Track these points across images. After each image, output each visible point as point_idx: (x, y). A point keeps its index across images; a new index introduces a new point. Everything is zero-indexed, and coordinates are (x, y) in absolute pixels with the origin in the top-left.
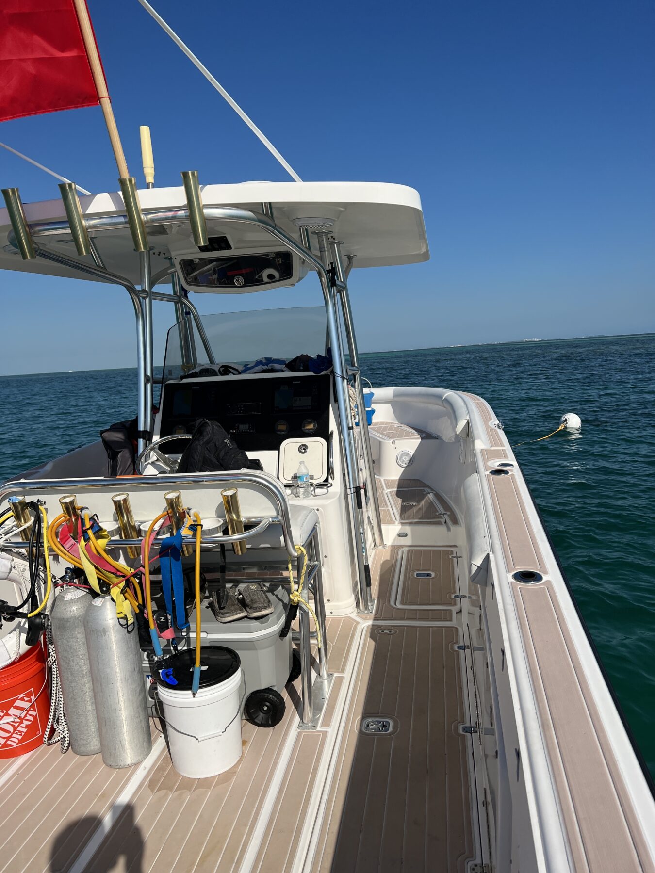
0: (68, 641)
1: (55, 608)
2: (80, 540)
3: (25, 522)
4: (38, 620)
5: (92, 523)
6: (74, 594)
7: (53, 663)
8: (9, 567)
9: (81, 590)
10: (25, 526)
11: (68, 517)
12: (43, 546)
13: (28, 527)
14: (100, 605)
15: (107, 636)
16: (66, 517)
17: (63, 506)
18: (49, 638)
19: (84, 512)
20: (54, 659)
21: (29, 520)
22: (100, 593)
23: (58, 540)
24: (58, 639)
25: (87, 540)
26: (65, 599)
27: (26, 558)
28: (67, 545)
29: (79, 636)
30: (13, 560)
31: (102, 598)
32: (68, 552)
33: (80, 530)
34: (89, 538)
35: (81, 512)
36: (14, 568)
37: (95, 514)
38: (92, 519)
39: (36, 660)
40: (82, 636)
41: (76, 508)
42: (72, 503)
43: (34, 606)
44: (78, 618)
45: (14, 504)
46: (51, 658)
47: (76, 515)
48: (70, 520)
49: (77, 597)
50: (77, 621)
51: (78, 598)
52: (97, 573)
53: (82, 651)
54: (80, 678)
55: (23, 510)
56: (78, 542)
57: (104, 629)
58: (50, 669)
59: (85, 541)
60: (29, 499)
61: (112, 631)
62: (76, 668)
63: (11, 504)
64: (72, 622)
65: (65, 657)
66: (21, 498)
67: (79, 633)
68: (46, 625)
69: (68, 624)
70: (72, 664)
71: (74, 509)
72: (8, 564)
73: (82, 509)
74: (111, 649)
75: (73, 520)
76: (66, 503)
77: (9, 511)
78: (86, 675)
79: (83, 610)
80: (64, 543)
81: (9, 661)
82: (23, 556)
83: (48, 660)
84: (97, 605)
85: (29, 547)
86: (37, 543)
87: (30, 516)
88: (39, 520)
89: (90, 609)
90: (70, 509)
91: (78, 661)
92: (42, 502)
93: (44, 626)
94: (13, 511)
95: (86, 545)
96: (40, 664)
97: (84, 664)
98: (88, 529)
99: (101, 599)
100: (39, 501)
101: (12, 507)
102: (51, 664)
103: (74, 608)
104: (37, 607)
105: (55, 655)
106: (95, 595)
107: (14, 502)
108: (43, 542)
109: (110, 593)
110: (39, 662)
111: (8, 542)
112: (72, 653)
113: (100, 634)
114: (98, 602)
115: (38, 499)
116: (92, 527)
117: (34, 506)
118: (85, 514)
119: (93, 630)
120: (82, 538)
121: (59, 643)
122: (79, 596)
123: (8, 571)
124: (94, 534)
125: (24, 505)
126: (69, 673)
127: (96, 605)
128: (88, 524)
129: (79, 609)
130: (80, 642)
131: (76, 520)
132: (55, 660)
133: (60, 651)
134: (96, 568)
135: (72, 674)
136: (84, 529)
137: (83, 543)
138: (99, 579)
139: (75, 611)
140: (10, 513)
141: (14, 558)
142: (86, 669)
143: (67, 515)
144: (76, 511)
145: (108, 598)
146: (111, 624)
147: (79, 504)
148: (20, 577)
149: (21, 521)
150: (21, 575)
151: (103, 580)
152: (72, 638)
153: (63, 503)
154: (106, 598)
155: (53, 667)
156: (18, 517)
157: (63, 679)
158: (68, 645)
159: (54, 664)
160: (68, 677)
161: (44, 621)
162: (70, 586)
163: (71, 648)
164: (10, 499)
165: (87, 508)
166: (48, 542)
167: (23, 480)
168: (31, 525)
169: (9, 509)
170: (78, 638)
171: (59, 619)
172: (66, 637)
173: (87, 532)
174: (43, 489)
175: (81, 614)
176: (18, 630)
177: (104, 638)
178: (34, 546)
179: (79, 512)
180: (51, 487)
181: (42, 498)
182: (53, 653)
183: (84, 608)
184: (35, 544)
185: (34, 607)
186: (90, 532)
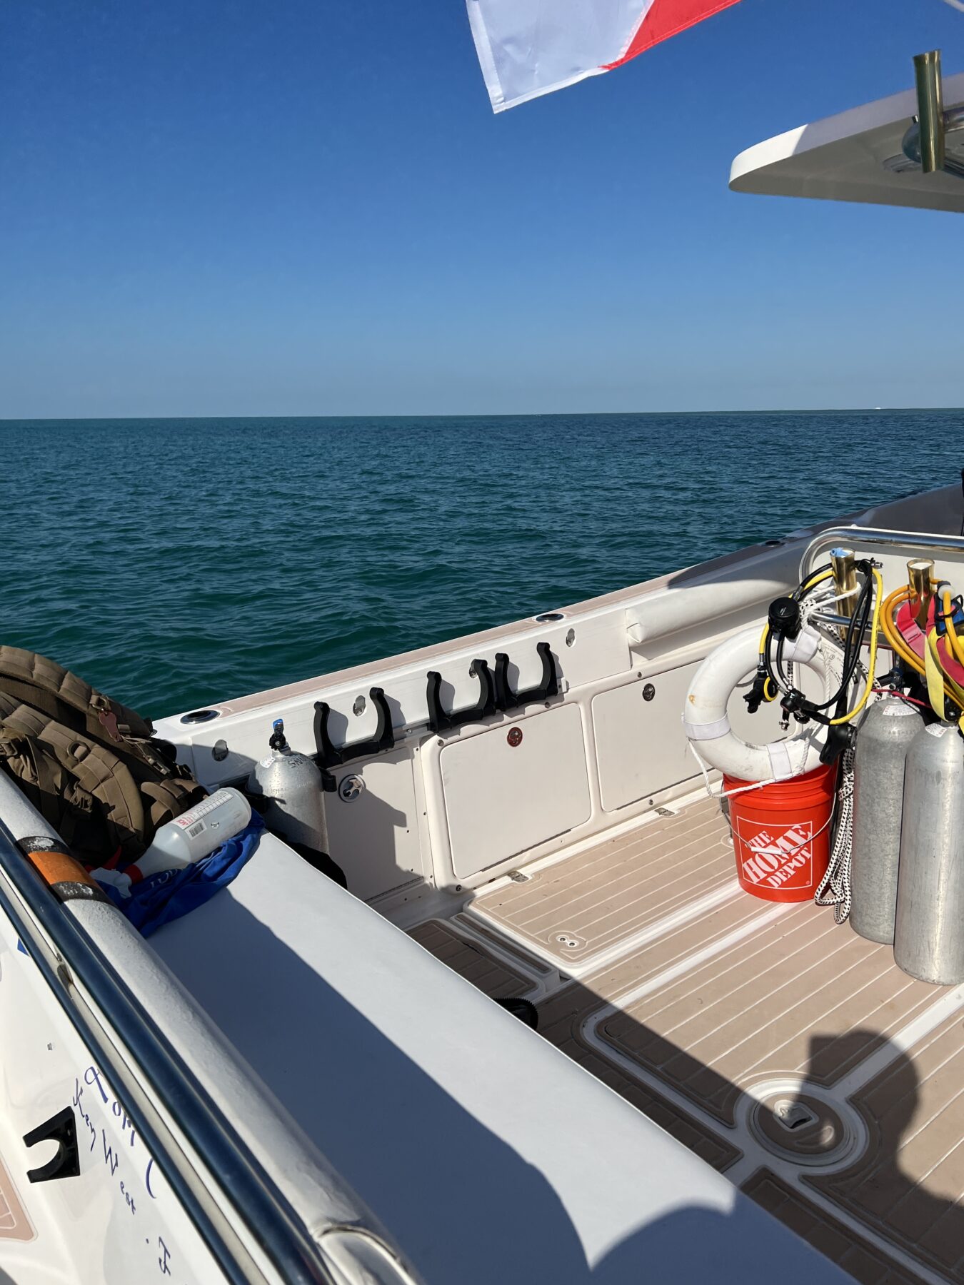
0: (876, 773)
1: (866, 722)
2: (930, 630)
3: (848, 588)
4: (843, 733)
5: (954, 607)
6: (899, 710)
7: (847, 797)
8: (815, 647)
9: (909, 705)
10: (847, 594)
11: (915, 593)
12: (871, 629)
13: (850, 597)
14: (940, 736)
15: (941, 785)
16: (912, 592)
17: (912, 574)
18: (847, 761)
19: (943, 588)
20: (850, 792)
21: (854, 586)
22: (944, 718)
23: (895, 623)
24: (862, 766)
25: (942, 632)
26: (884, 713)
27: (838, 641)
28: (909, 634)
29: (894, 771)
30: (820, 639)
31: (943, 726)
32: (908, 644)
33: (931, 614)
34: (946, 631)
35: (938, 588)
36: (820, 651)
37: (960, 596)
38: (954, 601)
39: (822, 787)
40: (899, 773)
41: (931, 580)
42: (926, 571)
43: (841, 711)
44: (899, 745)
45: (838, 560)
46: (844, 790)
47: (928, 590)
48: (917, 598)
49: (902, 714)
50: (896, 750)
51: (903, 717)
52: (945, 687)
53: (894, 795)
54: (883, 831)
55: (849, 570)
56: (927, 634)
57: (939, 774)
58: (839, 805)
59: (939, 633)
60: (859, 556)
61: (950, 780)
62: (882, 815)
63: (834, 558)
64: (888, 748)
65: (868, 795)
66: (848, 552)
67: (895, 767)
68: (852, 742)
69: (883, 750)
70: (876, 807)
71: (927, 581)
72: (814, 643)
73: (940, 584)
74: (943, 805)
75: (922, 598)
76: (917, 571)
77: (828, 568)
78: (894, 830)
79: (908, 736)
80: (903, 630)
81: (789, 776)
82: (835, 637)
83: (841, 791)
84: (935, 735)
85: (850, 625)
86: (862, 622)
87: (857, 581)
88: (868, 591)
89: (920, 737)
90: (921, 580)
91: (886, 806)
92: (878, 563)
93: (850, 742)
94: (834, 569)
95: (939, 639)
96: (825, 794)
97: (894, 813)
98: (948, 616)
99: (942, 728)
100: (872, 560)
101: (834, 564)
102: (843, 797)
103: (895, 729)
104: (844, 714)
105: (851, 787)
106: (929, 716)
107: (838, 556)
108: (871, 623)
109: (957, 722)
110: (825, 791)
111: (821, 612)
112: (879, 792)
113: (930, 779)
114: (935, 730)
115: (872, 559)
116: (953, 615)
117: (866, 567)
118: (946, 593)
119: (920, 770)
120: (935, 629)
121: (863, 773)
122: (905, 714)
123: (812, 653)
124: (955, 625)
125: (852, 564)
126: (869, 819)
127: (932, 733)
128: (948, 609)
129: (903, 732)
130: (894, 782)
131: (927, 599)
132: (850, 795)
133: (862, 783)
134: (946, 680)
135: (873, 822)
136: (940, 614)
137: (934, 635)
138: (946, 697)
139: (897, 735)
140: (829, 572)
141: (822, 638)
142: (895, 821)
143: (914, 589)
144: (929, 585)
145: (953, 729)
146: (950, 769)
147: (936, 575)
148: (825, 665)
149: (842, 586)
150: (827, 662)
151: (951, 700)
152: (884, 772)
153: (912, 569)
154: (950, 727)
155: (845, 802)
156: (839, 579)
157: (857, 824)
158: (876, 780)
159: (847, 799)
160: (867, 825)
161: (850, 735)
162: (894, 696)
163: (878, 786)
164: (833, 552)
165: (949, 584)
166: (879, 623)
167: (853, 527)
168: (855, 595)
169: (830, 565)
170: (892, 774)
171: (870, 739)
172: (875, 767)
173: (944, 620)
174: (879, 544)
175: (904, 740)
176: (807, 739)
177: (936, 786)
178: (857, 626)
179: (935, 587)
180: (897, 542)
181: (878, 557)
182: (848, 783)
183: (911, 733)
184: (859, 624)
185: (840, 713)
186: (949, 623)
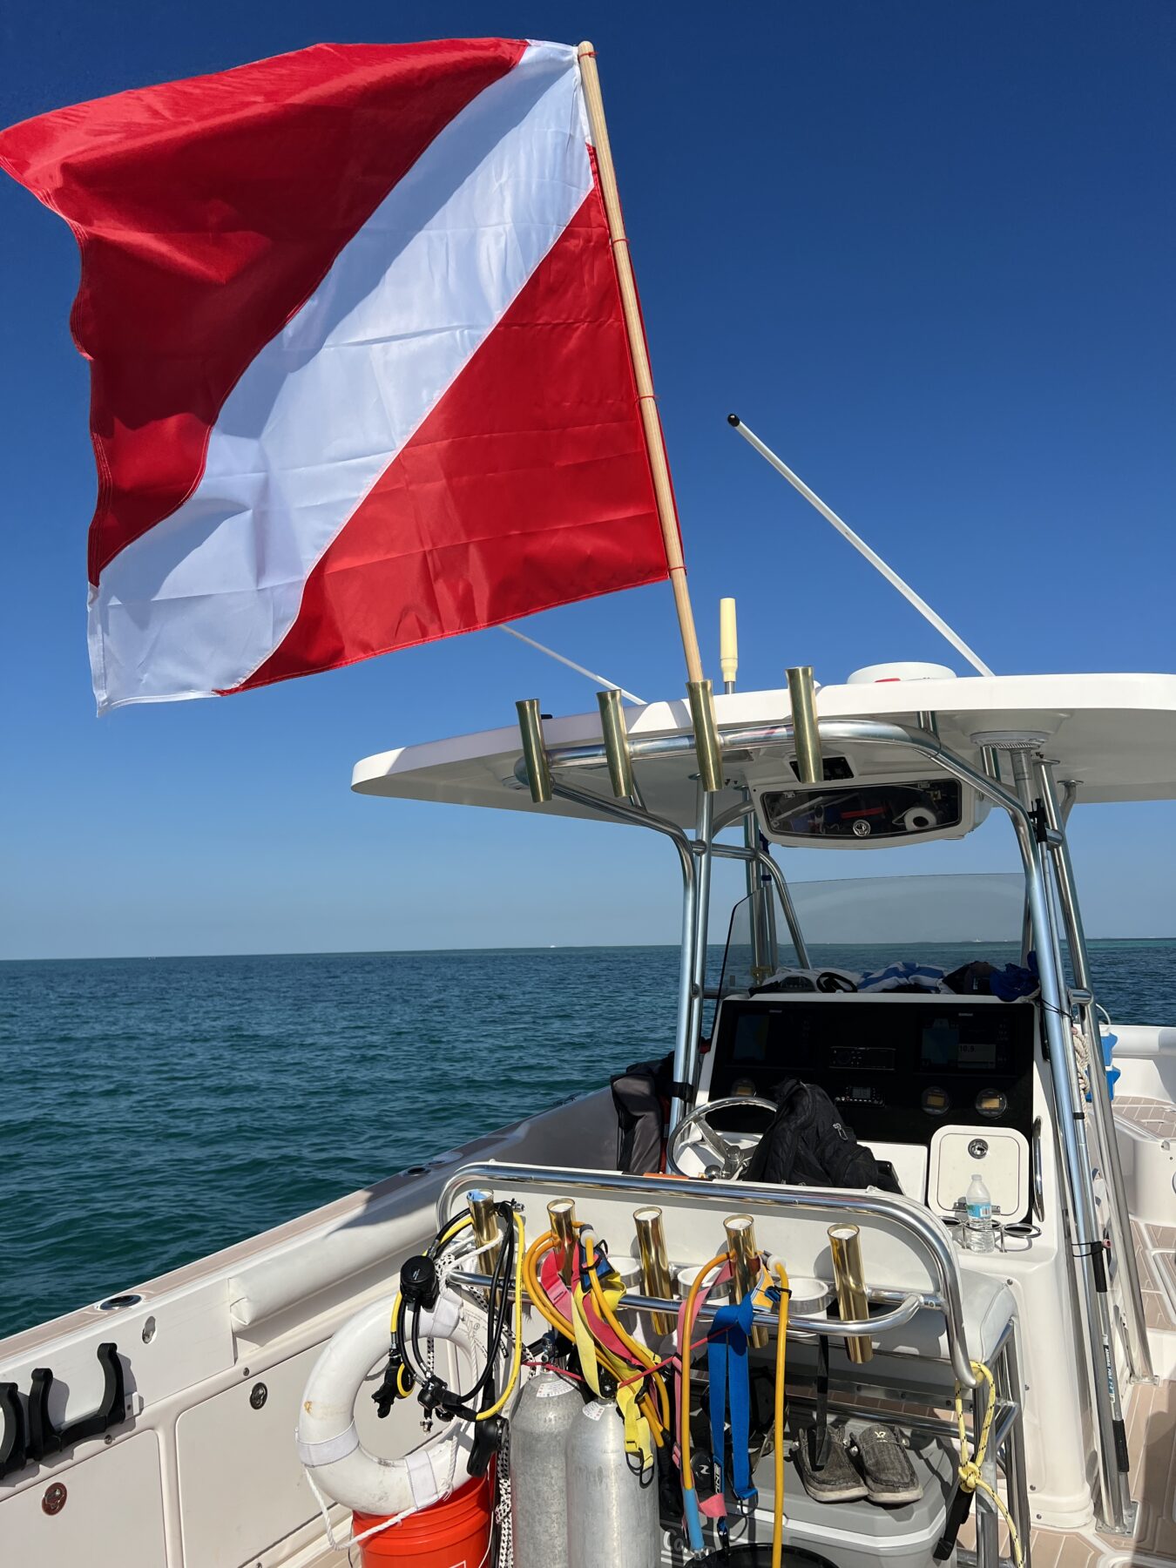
0: (534, 1480)
1: (519, 1409)
2: (576, 1286)
3: (489, 1238)
4: (492, 1429)
5: (597, 1257)
6: (554, 1387)
7: (504, 1517)
8: (456, 1318)
9: (565, 1380)
10: (488, 1245)
11: (559, 1240)
12: (514, 1288)
13: (492, 1248)
14: (598, 1419)
15: (604, 1486)
16: (555, 1239)
17: (554, 1218)
18: (502, 1465)
19: (586, 1233)
20: (507, 1510)
21: (495, 1235)
22: (599, 1394)
23: (539, 1279)
24: (519, 1472)
25: (587, 1288)
26: (538, 1395)
27: (482, 1305)
28: (553, 1294)
29: (554, 1473)
30: (462, 1305)
31: (601, 1404)
32: (554, 1306)
33: (575, 1268)
34: (591, 1286)
35: (581, 1232)
36: (463, 1320)
37: (603, 1241)
38: (597, 1248)
39: (478, 1505)
40: (560, 1475)
41: (573, 1223)
42: (567, 1214)
43: (489, 1400)
44: (556, 1436)
45: (476, 1204)
46: (501, 1507)
47: (571, 1237)
48: (561, 1245)
49: (557, 1394)
50: (554, 1443)
51: (559, 1397)
52: (597, 1354)
53: (556, 1505)
54: (548, 1561)
55: (488, 1216)
56: (572, 1290)
57: (600, 1471)
58: (498, 1528)
59: (584, 1289)
60: (500, 1196)
61: (613, 1477)
62: (544, 1538)
63: (471, 1203)
64: (545, 1442)
65: (527, 1511)
66: (487, 1194)
67: (554, 1468)
68: (503, 1441)
69: (539, 1446)
70: (537, 1528)
71: (570, 1225)
72: (455, 1311)
73: (583, 1228)
74: (609, 1513)
75: (566, 1245)
76: (558, 1214)
77: (466, 1214)
78: (560, 1557)
79: (565, 1422)
80: (548, 1289)
81: (434, 1499)
82: (479, 1300)
83: (497, 1509)
84: (592, 1418)
85: (492, 1286)
86: (504, 1280)
87: (498, 1227)
88: (510, 1238)
89: (579, 1422)
90: (564, 1224)
91: (547, 1524)
92: (519, 1205)
93: (500, 1441)
94: (472, 1215)
95: (585, 1297)
96: (482, 1513)
97: (558, 1533)
98: (591, 1268)
99: (600, 1407)
100: (513, 1202)
101: (472, 1209)
102: (501, 1518)
103: (551, 1415)
104: (492, 1404)
105: (509, 1502)
106: (589, 1396)
107: (476, 1200)
108: (514, 1281)
109: (615, 1398)
110: (483, 1509)
111: (460, 1271)
112: (539, 1505)
113: (592, 1479)
114: (594, 1411)
115: (513, 1200)
116: (596, 1265)
117: (506, 1210)
118: (589, 1239)
119: (580, 1469)
120: (580, 1284)
121: (520, 1480)
122: (561, 1393)
123: (453, 1324)
124: (599, 1278)
125: (491, 1207)
126: (531, 1546)
127: (589, 1416)
128: (591, 1260)
129: (560, 1418)
130: (556, 1487)
131: (571, 1246)
132: (508, 1513)
133: (520, 1496)
134: (597, 1344)
135: (535, 1549)
136: (584, 1266)
137: (579, 1293)
138: (600, 1366)
139: (553, 1422)
140: (468, 1219)
141: (464, 1301)
142: (560, 1543)
143: (557, 1235)
144: (571, 1230)
145: (611, 1406)
146: (612, 1462)
147: (578, 1218)
148: (469, 1338)
149: (482, 1235)
150: (471, 1334)
151: (606, 1370)
152: (543, 1475)
153: (553, 1212)
154: (608, 1405)
155: (503, 1525)
156: (478, 1228)
157: (518, 1554)
158: (535, 1489)
159: (506, 1520)
160: (528, 1555)
161: (500, 1431)
162: (548, 1370)
163: (538, 1496)
164: (470, 1194)
165: (591, 1228)
166: (523, 1281)
167: (492, 1162)
168: (497, 1245)
169: (467, 1211)
170: (552, 1478)
171: (524, 1432)
172: (533, 1471)
173: (588, 1273)
174: (518, 1181)
175: (562, 1429)
176: (455, 1438)
177: (599, 1488)
178: (499, 1286)
179: (577, 1231)
180: (536, 1180)
181: (520, 1197)
182: (505, 1496)
183: (569, 1417)
184: (502, 1283)
185: (487, 1402)
186: (593, 1274)
